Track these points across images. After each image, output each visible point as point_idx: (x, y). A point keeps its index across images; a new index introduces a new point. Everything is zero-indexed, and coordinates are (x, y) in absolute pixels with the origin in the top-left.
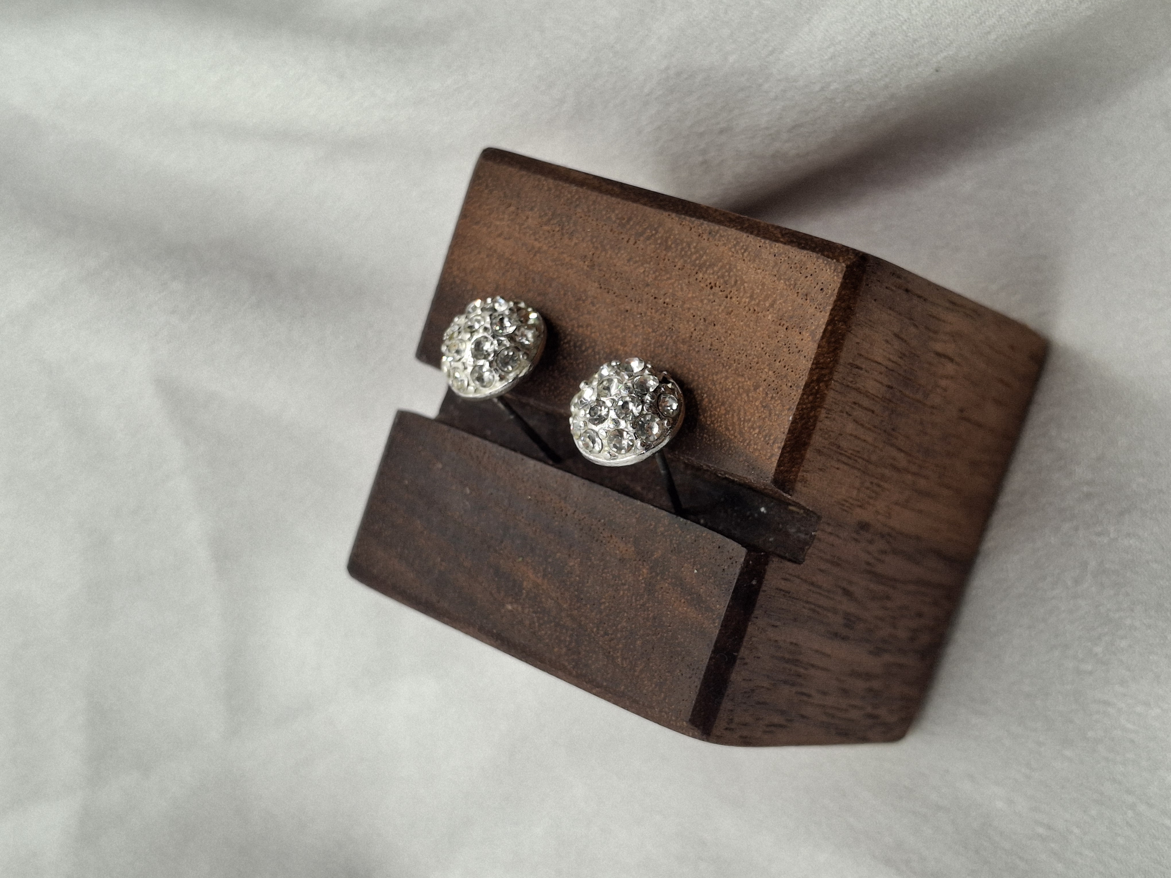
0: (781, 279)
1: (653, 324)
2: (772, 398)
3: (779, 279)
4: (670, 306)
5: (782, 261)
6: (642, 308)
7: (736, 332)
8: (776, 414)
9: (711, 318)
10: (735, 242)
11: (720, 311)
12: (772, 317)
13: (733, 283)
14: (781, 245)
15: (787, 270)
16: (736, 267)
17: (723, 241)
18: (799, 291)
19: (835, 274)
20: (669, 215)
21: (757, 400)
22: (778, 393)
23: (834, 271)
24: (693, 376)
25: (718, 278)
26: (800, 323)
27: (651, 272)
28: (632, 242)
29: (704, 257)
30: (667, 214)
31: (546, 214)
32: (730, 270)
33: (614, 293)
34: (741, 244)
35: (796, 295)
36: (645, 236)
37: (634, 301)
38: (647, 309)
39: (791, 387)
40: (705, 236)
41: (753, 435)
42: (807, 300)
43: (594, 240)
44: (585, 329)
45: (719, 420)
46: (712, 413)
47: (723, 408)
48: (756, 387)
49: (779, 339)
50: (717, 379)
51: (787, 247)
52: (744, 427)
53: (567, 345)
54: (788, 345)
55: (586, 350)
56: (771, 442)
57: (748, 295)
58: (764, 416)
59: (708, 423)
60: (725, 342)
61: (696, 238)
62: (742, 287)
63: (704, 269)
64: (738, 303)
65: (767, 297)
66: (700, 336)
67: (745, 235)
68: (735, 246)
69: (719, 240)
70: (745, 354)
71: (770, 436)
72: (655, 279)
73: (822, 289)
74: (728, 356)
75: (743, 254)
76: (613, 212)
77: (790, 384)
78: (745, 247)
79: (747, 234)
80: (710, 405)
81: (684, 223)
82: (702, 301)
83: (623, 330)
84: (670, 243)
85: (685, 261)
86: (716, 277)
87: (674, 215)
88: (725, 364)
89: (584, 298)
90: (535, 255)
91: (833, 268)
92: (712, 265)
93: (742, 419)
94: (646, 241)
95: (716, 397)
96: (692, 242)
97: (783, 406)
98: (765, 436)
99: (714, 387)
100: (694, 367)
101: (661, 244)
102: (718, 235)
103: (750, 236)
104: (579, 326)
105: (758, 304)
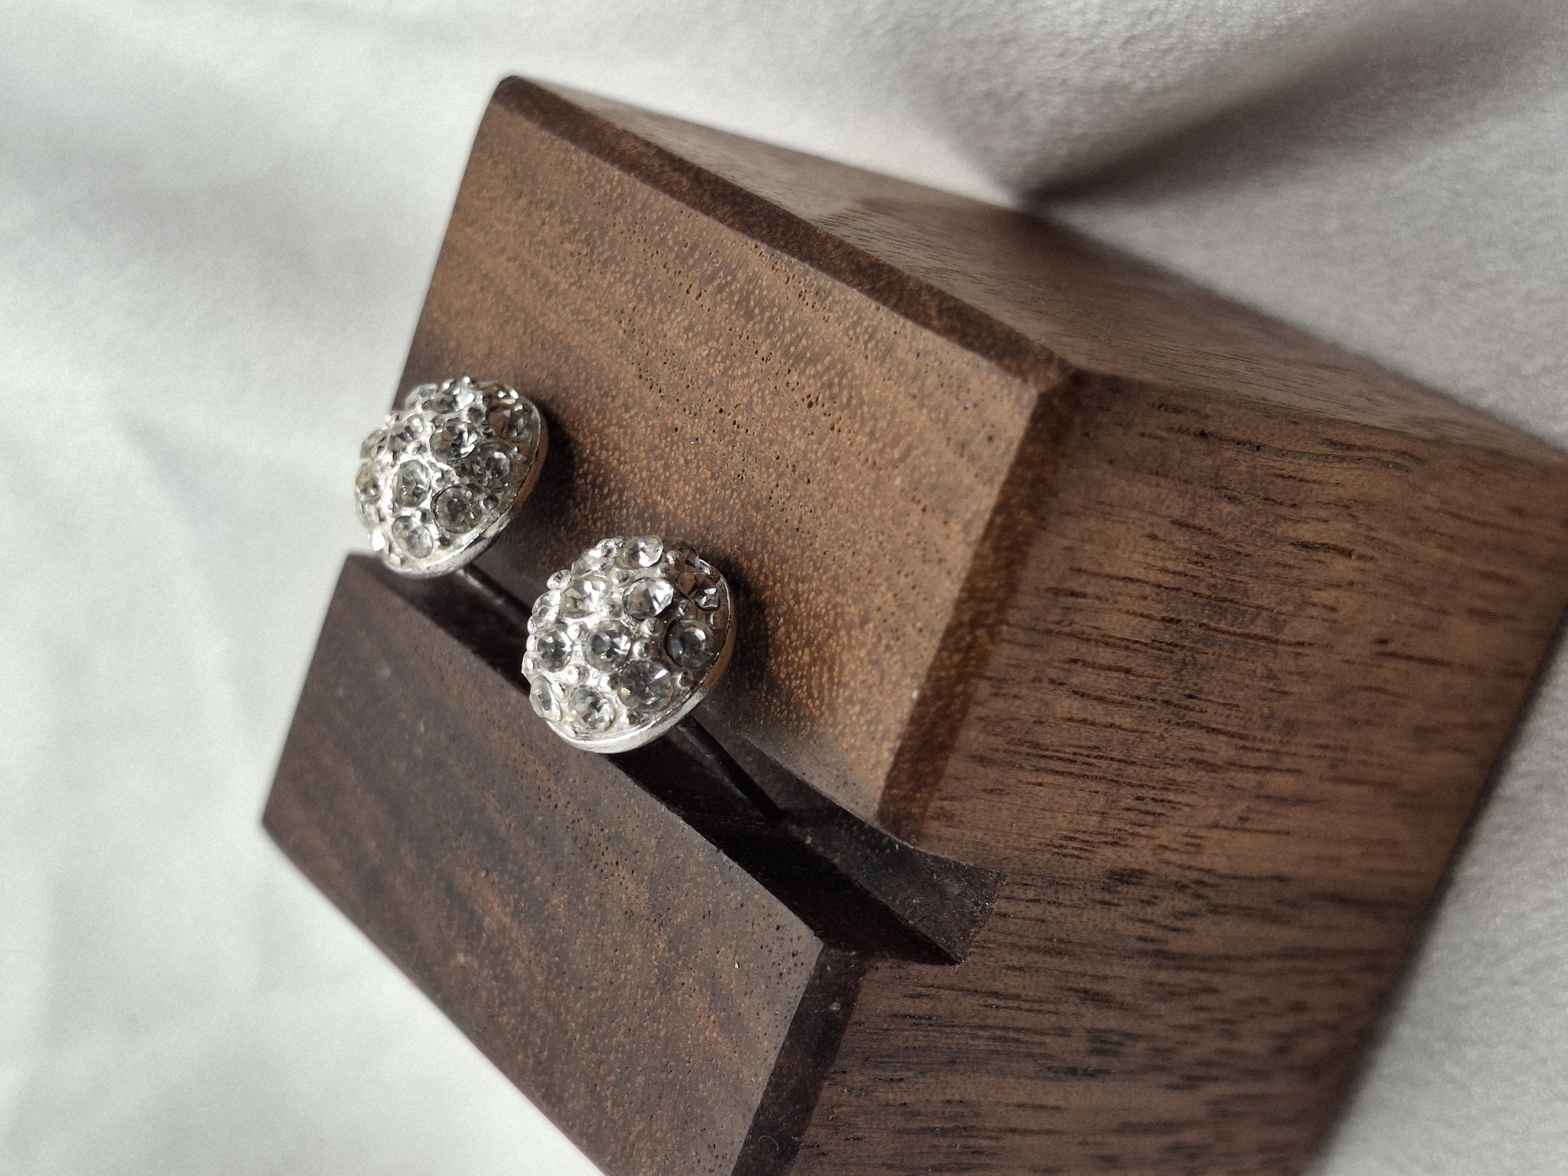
0: (923, 406)
1: (713, 462)
2: (888, 647)
3: (921, 406)
4: (742, 430)
5: (929, 368)
6: (698, 428)
7: (842, 501)
8: (890, 682)
9: (802, 467)
10: (855, 318)
11: (819, 454)
12: (903, 481)
13: (845, 400)
14: (933, 334)
15: (936, 388)
16: (852, 368)
17: (837, 312)
18: (952, 435)
19: (1018, 408)
20: (756, 247)
21: (862, 645)
22: (898, 639)
23: (1017, 401)
24: (766, 578)
25: (822, 387)
26: (947, 501)
27: (719, 359)
28: (693, 294)
29: (804, 341)
30: (752, 243)
31: (570, 220)
32: (842, 375)
34: (865, 324)
35: (945, 442)
36: (716, 283)
37: (687, 412)
38: (706, 432)
39: (921, 630)
40: (809, 298)
41: (851, 716)
42: (962, 455)
43: (638, 281)
44: (610, 453)
45: (800, 674)
46: (789, 658)
47: (807, 651)
48: (864, 621)
49: (909, 529)
50: (803, 592)
51: (940, 341)
52: (837, 696)
53: (583, 481)
54: (922, 545)
55: (610, 494)
56: (878, 736)
57: (868, 430)
58: (870, 681)
59: (782, 676)
60: (822, 520)
61: (794, 300)
62: (859, 412)
63: (802, 365)
64: (849, 443)
65: (897, 440)
66: (783, 500)
67: (874, 305)
68: (855, 325)
69: (830, 310)
70: (852, 550)
71: (878, 724)
72: (724, 373)
73: (990, 438)
74: (825, 549)
76: (671, 227)
77: (919, 625)
78: (870, 330)
79: (878, 304)
80: (788, 642)
81: (777, 267)
82: (792, 429)
83: (667, 467)
84: (752, 303)
85: (774, 345)
86: (819, 384)
87: (763, 248)
88: (818, 564)
89: (614, 393)
90: (548, 298)
91: (1017, 395)
92: (815, 359)
93: (836, 680)
94: (716, 294)
95: (799, 627)
96: (787, 307)
97: (905, 667)
98: (869, 723)
99: (796, 607)
100: (769, 559)
101: (738, 303)
102: (830, 298)
103: (881, 307)
104: (603, 447)
105: (882, 451)
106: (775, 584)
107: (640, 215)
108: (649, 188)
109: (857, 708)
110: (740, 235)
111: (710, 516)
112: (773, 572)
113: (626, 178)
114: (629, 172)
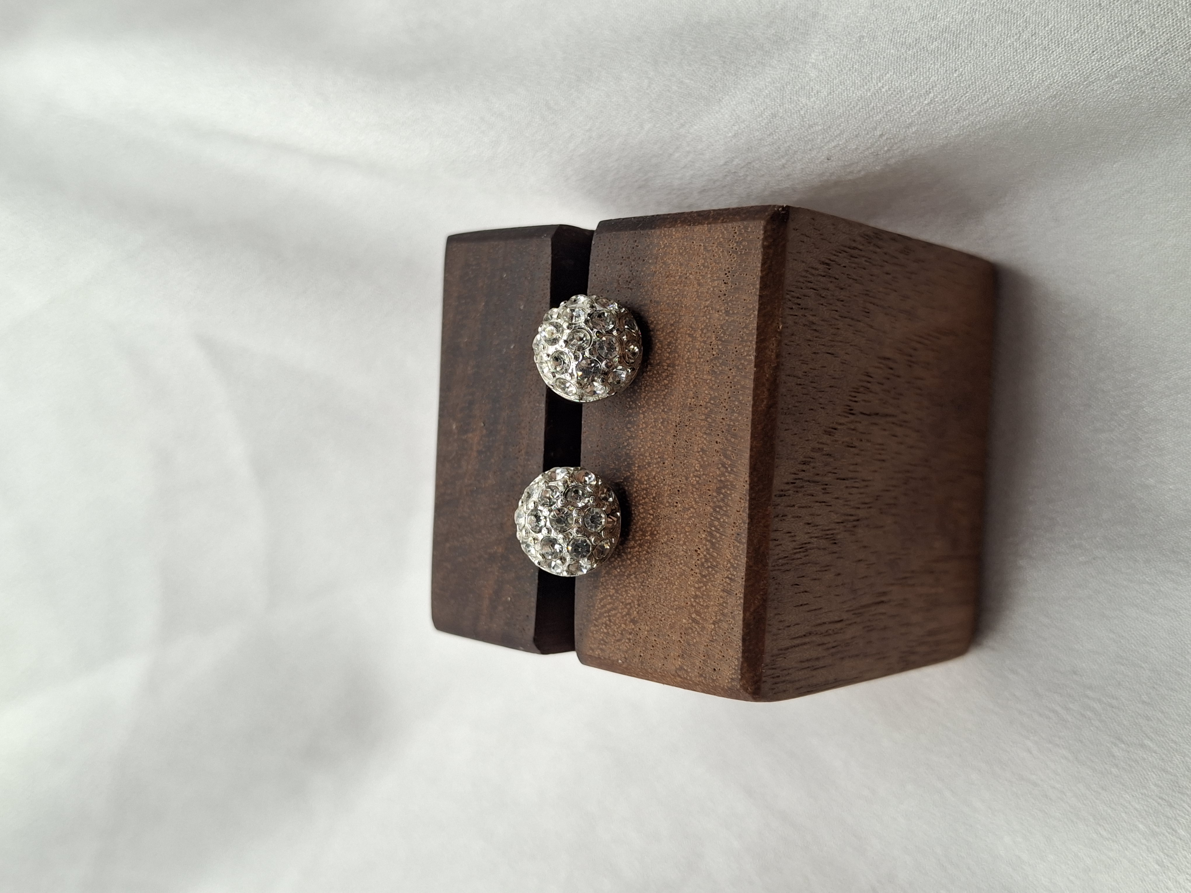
0: (714, 625)
1: (659, 495)
2: (629, 639)
3: (714, 623)
4: (675, 510)
5: (729, 622)
6: (668, 478)
7: (669, 588)
8: (619, 647)
9: (673, 557)
10: (735, 565)
11: (681, 566)
12: (685, 624)
13: (704, 573)
14: (741, 617)
15: (723, 629)
16: (716, 572)
17: (735, 551)
18: (708, 648)
19: (730, 680)
20: (746, 481)
21: (625, 624)
22: (633, 645)
23: (732, 679)
25: (705, 556)
26: (686, 654)
27: (697, 479)
28: (717, 447)
29: (718, 535)
32: (712, 567)
33: (675, 443)
34: (735, 573)
35: (706, 644)
36: (725, 460)
37: (672, 468)
38: (669, 485)
39: (640, 657)
40: (735, 530)
41: (602, 628)
42: (704, 656)
43: (712, 402)
44: (643, 421)
45: (605, 589)
46: (608, 580)
47: (614, 590)
48: (633, 621)
49: (670, 635)
50: (632, 579)
51: (741, 624)
52: (605, 617)
54: (668, 646)
56: (601, 646)
57: (697, 593)
58: (616, 634)
59: (602, 578)
60: (659, 579)
61: (732, 520)
62: (702, 585)
63: (709, 538)
64: (690, 583)
65: (698, 613)
66: (658, 550)
67: (743, 574)
68: (733, 566)
69: (734, 547)
70: (654, 603)
71: (605, 645)
72: (693, 485)
73: (715, 669)
74: (649, 586)
75: (727, 577)
76: (740, 414)
77: (642, 655)
78: (733, 577)
79: (744, 577)
80: (613, 576)
81: (742, 501)
82: (685, 543)
84: (723, 491)
85: (711, 515)
86: (705, 553)
87: (747, 486)
88: (643, 584)
89: (666, 410)
90: (690, 335)
91: (733, 676)
92: (713, 546)
93: (610, 614)
94: (721, 464)
95: (620, 582)
96: (729, 517)
97: (626, 652)
98: (603, 640)
99: (626, 577)
100: (636, 552)
101: (721, 481)
102: (738, 545)
103: (744, 580)
104: (643, 413)
105: (692, 605)
106: (630, 559)
107: (739, 387)
108: (752, 386)
109: (605, 631)
110: (748, 467)
111: (640, 504)
112: (633, 557)
113: (753, 365)
114: (756, 366)
